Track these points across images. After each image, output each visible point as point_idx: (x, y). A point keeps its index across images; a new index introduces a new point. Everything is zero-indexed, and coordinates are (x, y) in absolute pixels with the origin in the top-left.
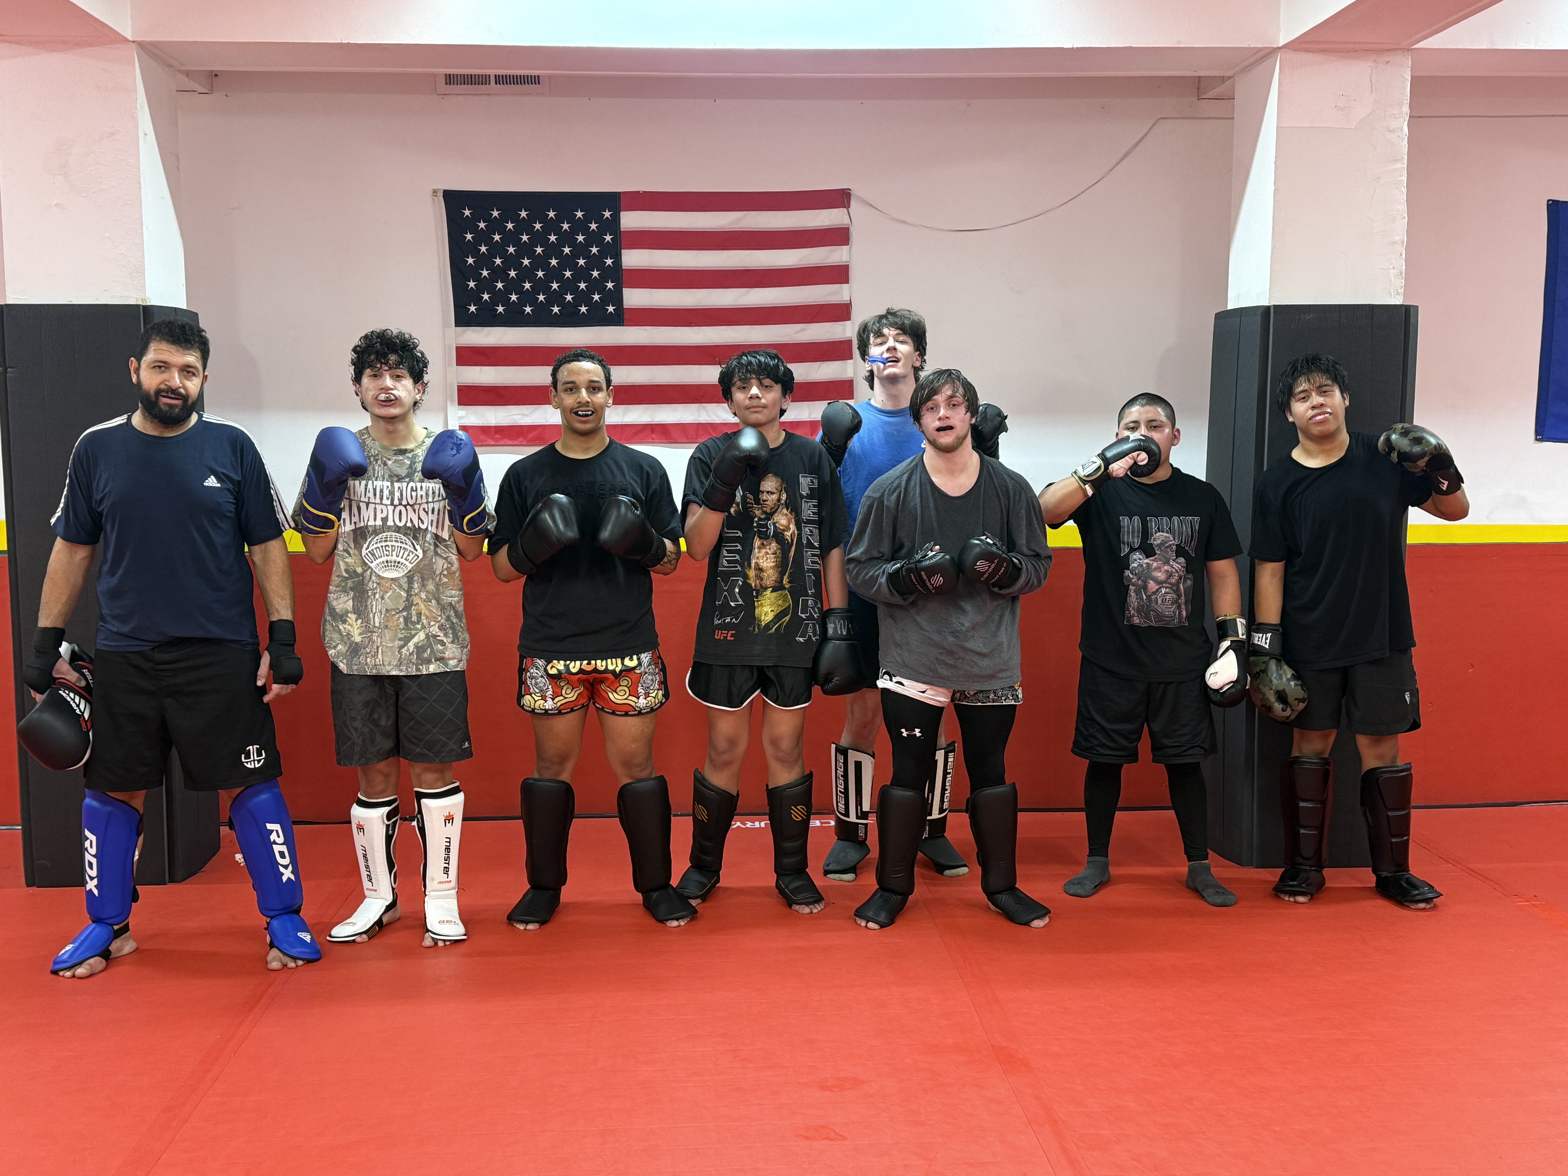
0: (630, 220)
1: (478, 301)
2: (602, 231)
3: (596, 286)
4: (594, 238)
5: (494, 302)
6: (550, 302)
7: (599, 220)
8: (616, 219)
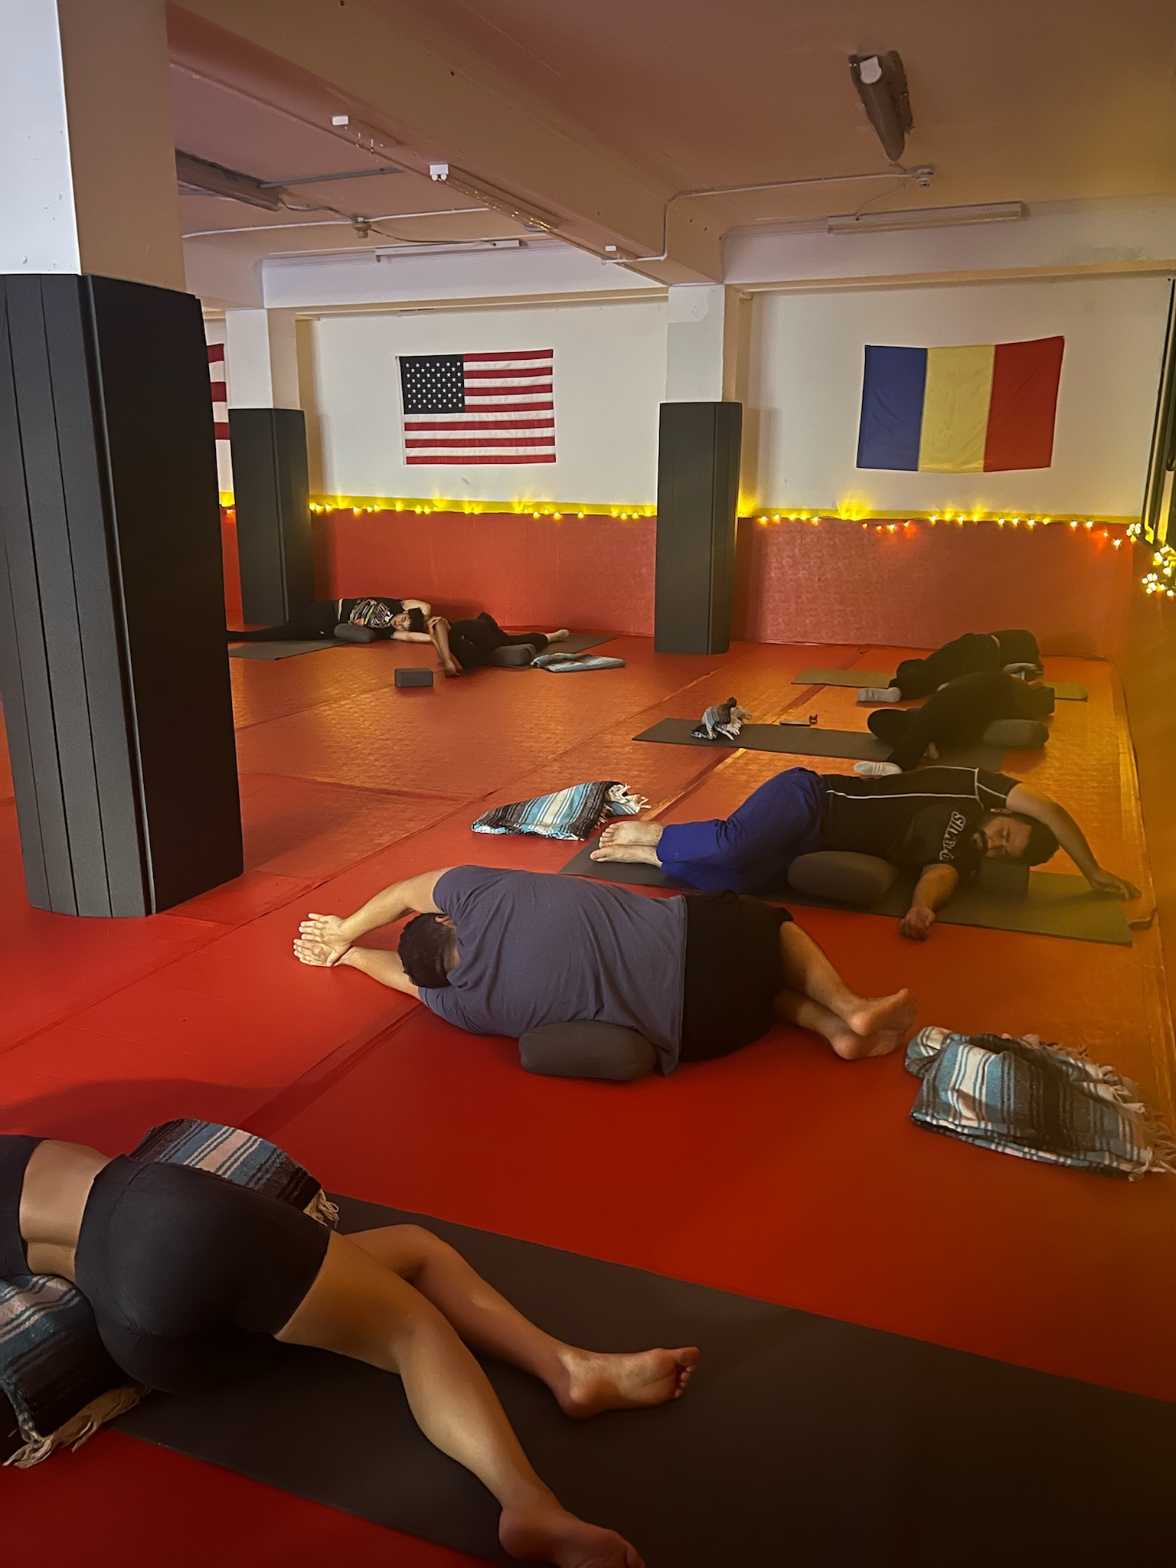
0: (468, 366)
1: (412, 403)
2: (457, 372)
3: (455, 395)
4: (454, 375)
5: (417, 403)
6: (438, 403)
7: (456, 366)
8: (462, 365)
